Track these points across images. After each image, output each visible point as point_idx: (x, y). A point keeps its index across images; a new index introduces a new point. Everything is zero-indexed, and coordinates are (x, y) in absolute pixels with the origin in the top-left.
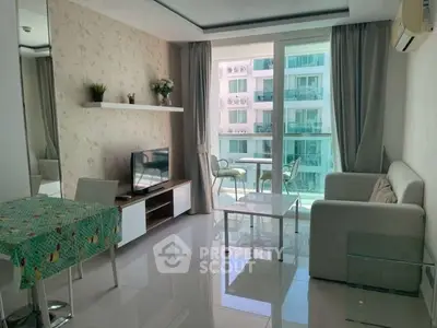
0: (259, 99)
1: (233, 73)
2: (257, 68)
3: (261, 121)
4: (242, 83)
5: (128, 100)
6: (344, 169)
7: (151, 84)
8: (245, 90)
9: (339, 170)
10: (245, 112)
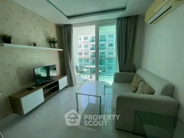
0: (91, 49)
1: (85, 43)
2: (90, 42)
3: (92, 54)
4: (87, 46)
5: (33, 44)
6: (120, 71)
7: (47, 39)
8: (88, 47)
9: (118, 71)
10: (88, 53)
